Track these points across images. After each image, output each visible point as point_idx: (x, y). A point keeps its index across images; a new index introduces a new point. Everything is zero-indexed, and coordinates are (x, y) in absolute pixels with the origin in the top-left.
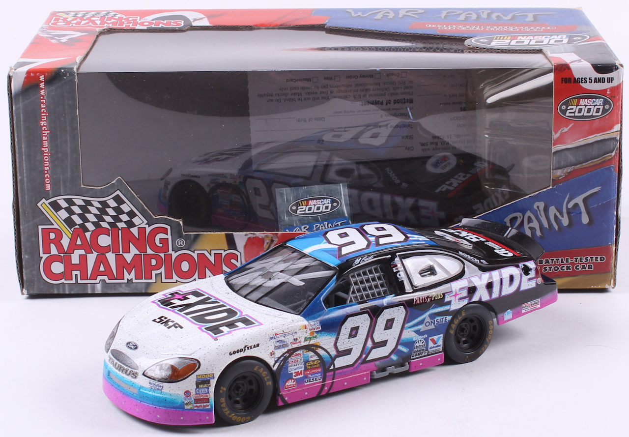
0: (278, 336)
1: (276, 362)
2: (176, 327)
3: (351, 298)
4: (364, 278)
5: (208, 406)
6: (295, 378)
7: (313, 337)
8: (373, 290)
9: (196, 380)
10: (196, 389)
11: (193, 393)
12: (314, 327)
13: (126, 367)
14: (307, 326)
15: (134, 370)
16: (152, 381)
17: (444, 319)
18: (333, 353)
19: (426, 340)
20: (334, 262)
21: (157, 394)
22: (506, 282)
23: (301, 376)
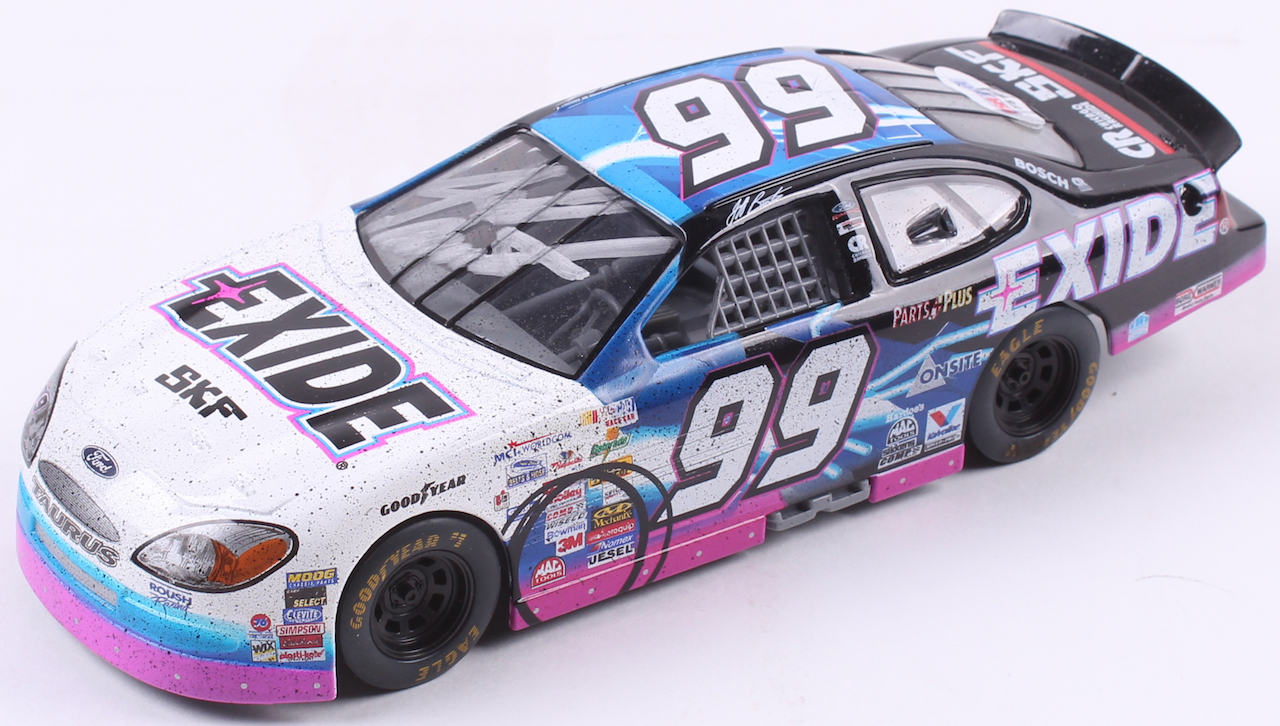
0: (518, 448)
1: (510, 520)
2: (226, 414)
3: (719, 317)
4: (756, 251)
5: (319, 655)
6: (559, 554)
7: (616, 444)
8: (781, 286)
9: (285, 587)
10: (285, 612)
11: (277, 620)
12: (620, 415)
13: (83, 528)
14: (599, 414)
15: (106, 543)
16: (159, 582)
17: (972, 359)
18: (669, 478)
19: (921, 418)
20: (672, 210)
21: (174, 618)
22: (1141, 238)
23: (578, 548)
